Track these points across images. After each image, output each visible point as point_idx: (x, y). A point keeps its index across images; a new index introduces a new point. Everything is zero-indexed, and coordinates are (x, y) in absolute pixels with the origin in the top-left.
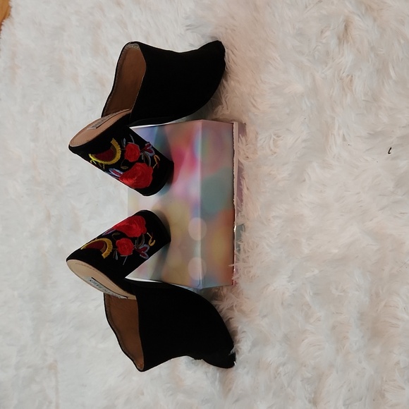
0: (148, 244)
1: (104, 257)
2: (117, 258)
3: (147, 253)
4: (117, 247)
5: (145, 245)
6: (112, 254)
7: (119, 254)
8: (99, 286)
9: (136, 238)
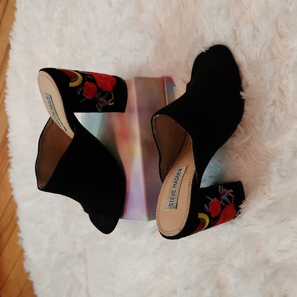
0: (107, 101)
1: (70, 86)
2: (79, 93)
3: (102, 107)
4: (84, 86)
5: (105, 101)
6: (77, 87)
7: (82, 92)
8: (51, 106)
9: (101, 90)
